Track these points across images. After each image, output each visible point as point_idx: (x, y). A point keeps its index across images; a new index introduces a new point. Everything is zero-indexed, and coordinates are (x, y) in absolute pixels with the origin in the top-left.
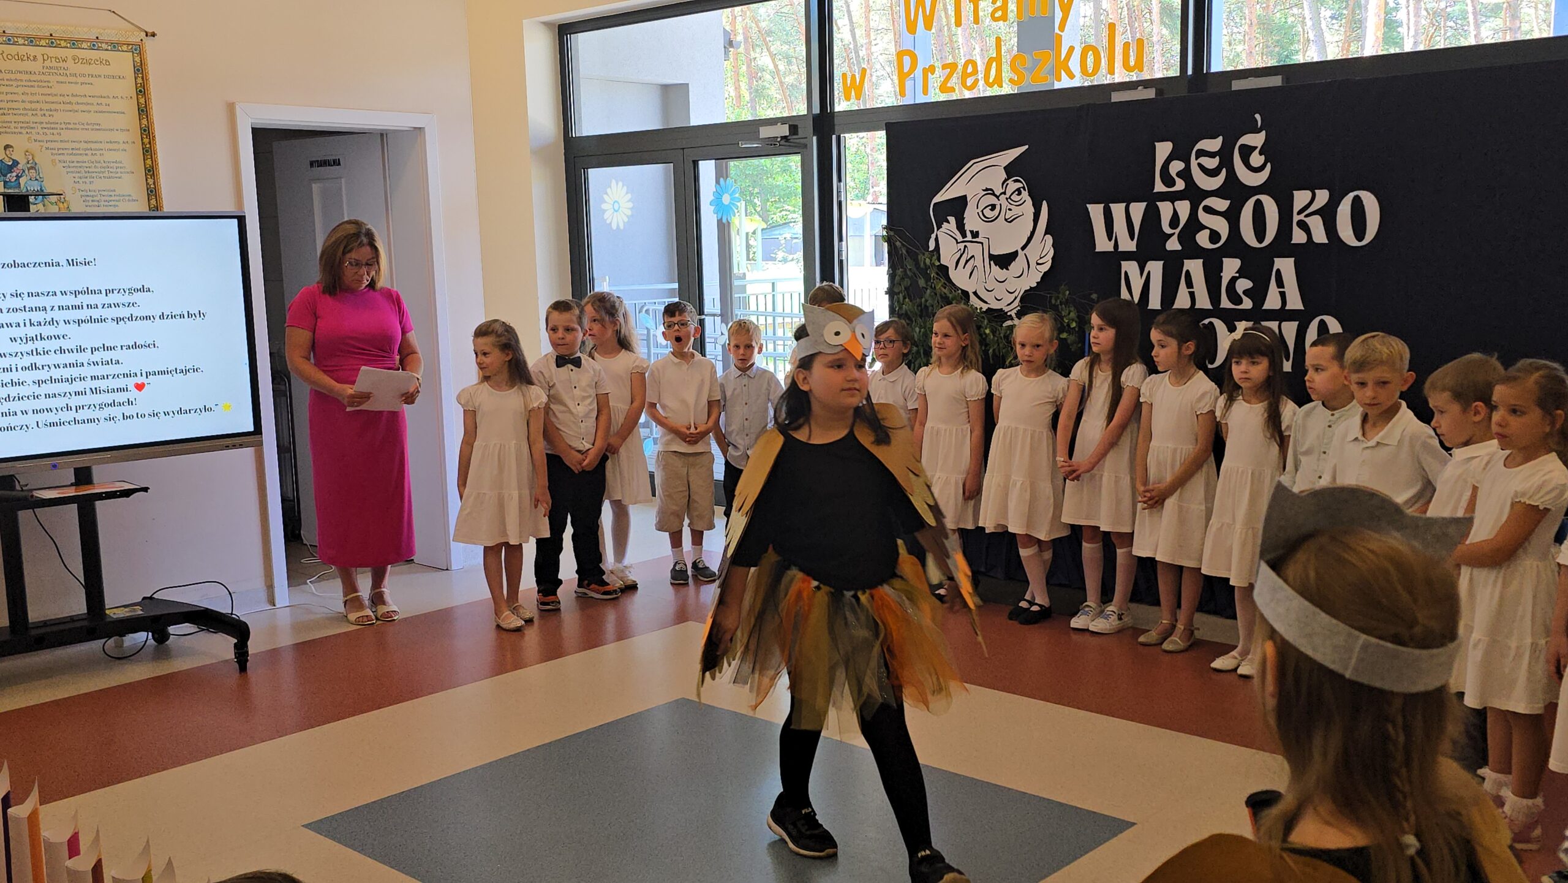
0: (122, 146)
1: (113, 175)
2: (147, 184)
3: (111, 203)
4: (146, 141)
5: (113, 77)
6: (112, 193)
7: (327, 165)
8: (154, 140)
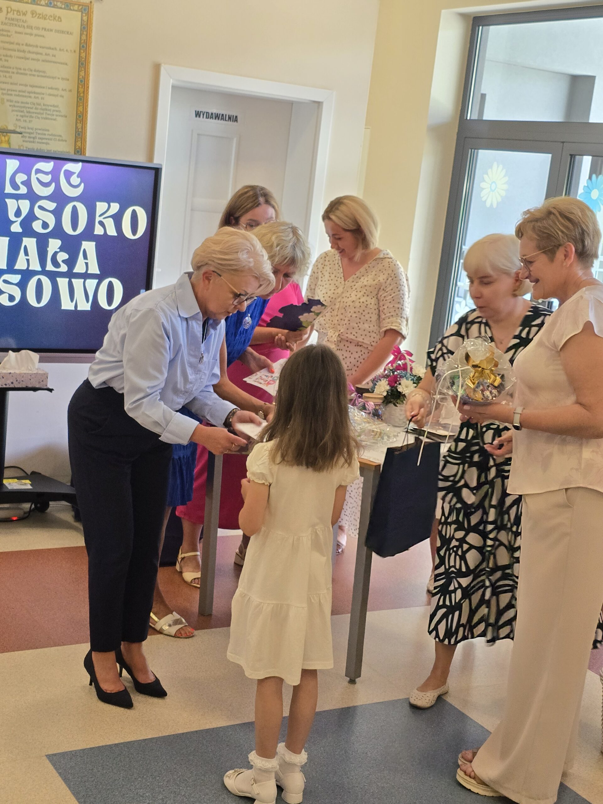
0: (60, 93)
1: (49, 117)
2: (76, 127)
3: (44, 141)
4: (81, 90)
5: (63, 32)
6: (46, 133)
7: (218, 119)
8: (88, 90)
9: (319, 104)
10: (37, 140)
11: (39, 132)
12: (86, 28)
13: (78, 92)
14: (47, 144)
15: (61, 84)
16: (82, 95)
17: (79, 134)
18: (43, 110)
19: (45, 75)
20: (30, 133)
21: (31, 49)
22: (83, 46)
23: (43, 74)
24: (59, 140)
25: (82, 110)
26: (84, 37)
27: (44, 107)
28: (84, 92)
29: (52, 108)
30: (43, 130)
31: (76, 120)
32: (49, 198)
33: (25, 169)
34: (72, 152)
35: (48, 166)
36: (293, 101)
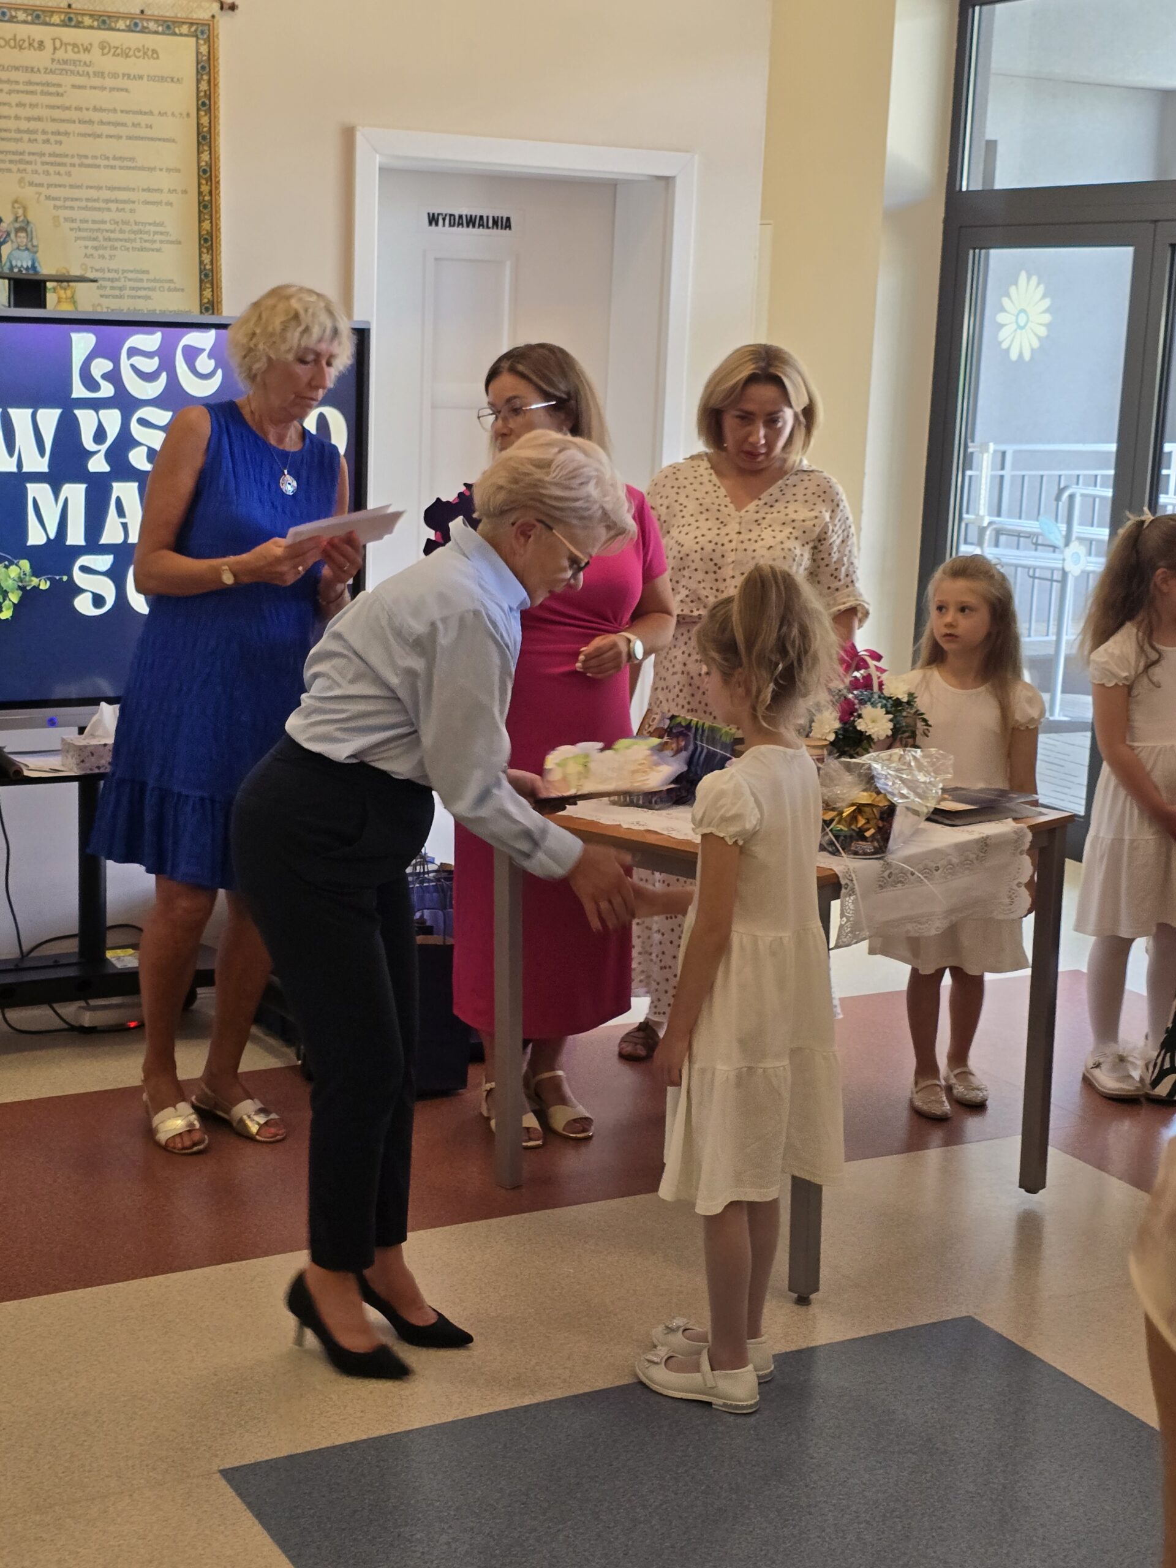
0: (165, 197)
1: (148, 245)
2: (201, 262)
3: (142, 293)
4: (205, 189)
5: (162, 79)
6: (144, 277)
7: (474, 226)
8: (217, 188)
9: (667, 181)
10: (127, 292)
11: (130, 276)
12: (206, 68)
13: (200, 193)
14: (148, 298)
15: (165, 181)
16: (207, 198)
17: (206, 275)
18: (134, 232)
19: (134, 165)
20: (112, 280)
21: (105, 117)
22: (204, 104)
23: (129, 164)
24: (169, 290)
25: (208, 228)
26: (204, 86)
27: (135, 228)
28: (210, 193)
29: (152, 229)
30: (138, 272)
31: (200, 249)
32: (157, 402)
33: (107, 350)
34: (196, 309)
35: (151, 341)
36: (616, 180)
